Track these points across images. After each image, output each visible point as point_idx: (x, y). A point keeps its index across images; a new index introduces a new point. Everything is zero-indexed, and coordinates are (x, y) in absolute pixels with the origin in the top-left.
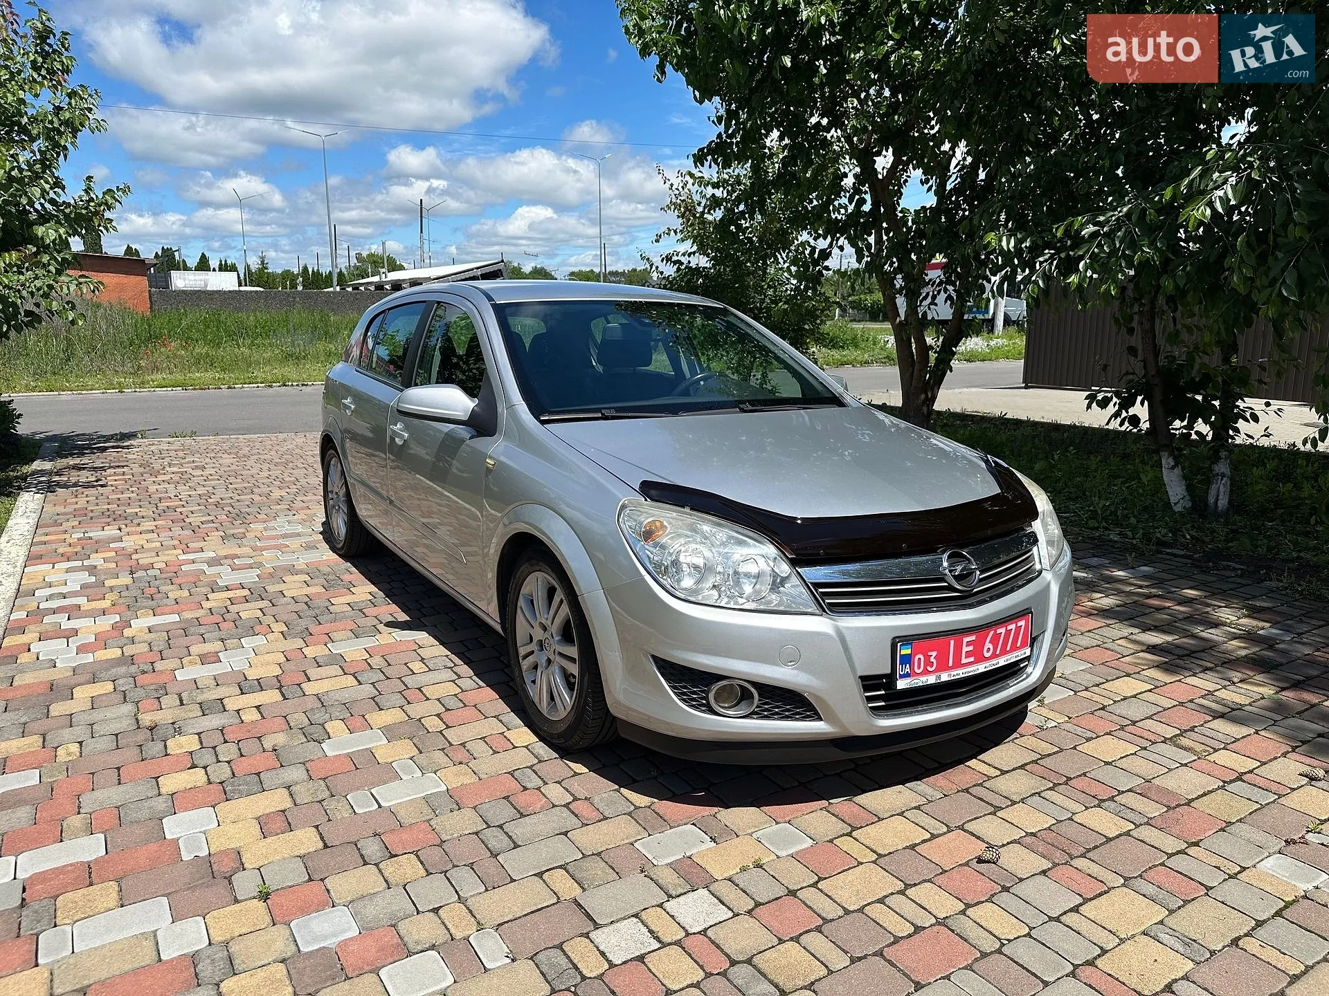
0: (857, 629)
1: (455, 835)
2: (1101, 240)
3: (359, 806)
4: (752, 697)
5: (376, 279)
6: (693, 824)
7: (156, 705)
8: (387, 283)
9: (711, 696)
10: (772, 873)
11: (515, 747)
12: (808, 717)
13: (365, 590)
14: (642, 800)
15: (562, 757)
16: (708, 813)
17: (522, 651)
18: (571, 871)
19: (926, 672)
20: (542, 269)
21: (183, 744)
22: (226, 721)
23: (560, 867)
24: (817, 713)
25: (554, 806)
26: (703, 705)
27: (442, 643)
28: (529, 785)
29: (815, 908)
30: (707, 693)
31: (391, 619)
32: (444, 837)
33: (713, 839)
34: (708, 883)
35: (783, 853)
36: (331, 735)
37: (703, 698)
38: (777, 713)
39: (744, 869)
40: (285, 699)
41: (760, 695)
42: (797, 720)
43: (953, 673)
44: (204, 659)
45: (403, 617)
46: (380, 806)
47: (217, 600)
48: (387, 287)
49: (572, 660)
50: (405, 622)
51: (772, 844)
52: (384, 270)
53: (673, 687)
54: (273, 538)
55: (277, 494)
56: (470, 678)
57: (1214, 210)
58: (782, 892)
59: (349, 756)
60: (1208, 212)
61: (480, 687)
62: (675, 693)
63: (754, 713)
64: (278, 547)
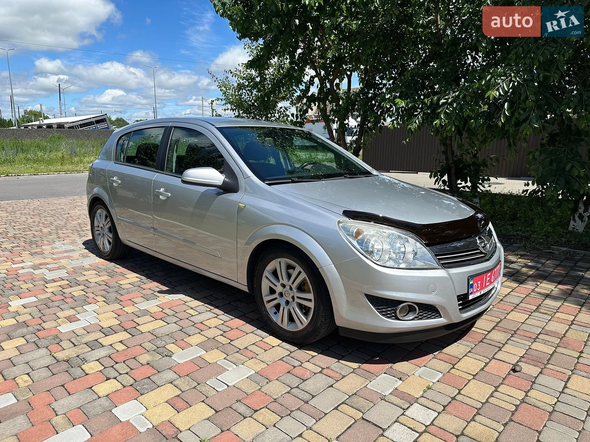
0: (456, 274)
1: (279, 395)
2: (447, 106)
3: (219, 388)
4: (416, 310)
5: (37, 123)
6: (384, 373)
7: (60, 348)
8: (45, 125)
9: (398, 312)
10: (438, 391)
11: (273, 347)
12: (437, 316)
13: (133, 277)
14: (355, 365)
15: (300, 349)
16: (387, 367)
17: (266, 299)
18: (349, 404)
19: (477, 291)
20: (121, 119)
21: (92, 367)
22: (108, 352)
23: (343, 403)
24: (440, 315)
25: (315, 374)
26: (393, 316)
27: (195, 299)
28: (295, 365)
29: (469, 404)
30: (396, 310)
31: (159, 290)
32: (275, 397)
33: (400, 379)
34: (416, 400)
35: (434, 381)
36: (174, 352)
37: (393, 313)
38: (425, 317)
39: (425, 391)
40: (133, 336)
41: (419, 308)
42: (433, 318)
43: (484, 290)
44: (71, 319)
45: (165, 288)
46: (228, 386)
47: (52, 288)
48: (44, 127)
49: (310, 300)
50: (167, 290)
51: (426, 377)
52: (42, 119)
53: (377, 309)
54: (61, 253)
55: (45, 230)
56: (223, 314)
57: (500, 93)
58: (450, 399)
59: (191, 361)
60: (498, 93)
61: (232, 319)
62: (379, 312)
63: (416, 317)
64: (68, 257)
